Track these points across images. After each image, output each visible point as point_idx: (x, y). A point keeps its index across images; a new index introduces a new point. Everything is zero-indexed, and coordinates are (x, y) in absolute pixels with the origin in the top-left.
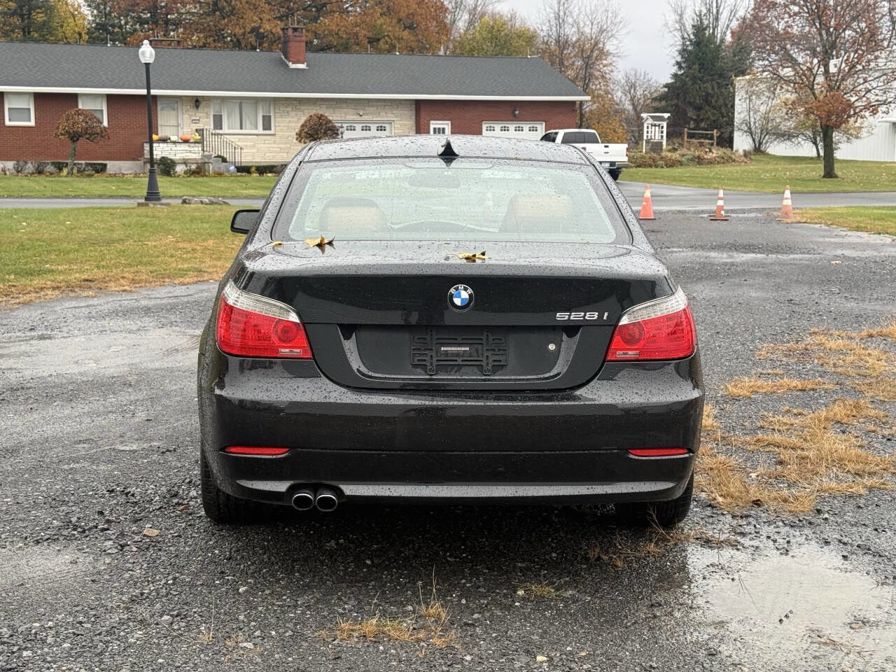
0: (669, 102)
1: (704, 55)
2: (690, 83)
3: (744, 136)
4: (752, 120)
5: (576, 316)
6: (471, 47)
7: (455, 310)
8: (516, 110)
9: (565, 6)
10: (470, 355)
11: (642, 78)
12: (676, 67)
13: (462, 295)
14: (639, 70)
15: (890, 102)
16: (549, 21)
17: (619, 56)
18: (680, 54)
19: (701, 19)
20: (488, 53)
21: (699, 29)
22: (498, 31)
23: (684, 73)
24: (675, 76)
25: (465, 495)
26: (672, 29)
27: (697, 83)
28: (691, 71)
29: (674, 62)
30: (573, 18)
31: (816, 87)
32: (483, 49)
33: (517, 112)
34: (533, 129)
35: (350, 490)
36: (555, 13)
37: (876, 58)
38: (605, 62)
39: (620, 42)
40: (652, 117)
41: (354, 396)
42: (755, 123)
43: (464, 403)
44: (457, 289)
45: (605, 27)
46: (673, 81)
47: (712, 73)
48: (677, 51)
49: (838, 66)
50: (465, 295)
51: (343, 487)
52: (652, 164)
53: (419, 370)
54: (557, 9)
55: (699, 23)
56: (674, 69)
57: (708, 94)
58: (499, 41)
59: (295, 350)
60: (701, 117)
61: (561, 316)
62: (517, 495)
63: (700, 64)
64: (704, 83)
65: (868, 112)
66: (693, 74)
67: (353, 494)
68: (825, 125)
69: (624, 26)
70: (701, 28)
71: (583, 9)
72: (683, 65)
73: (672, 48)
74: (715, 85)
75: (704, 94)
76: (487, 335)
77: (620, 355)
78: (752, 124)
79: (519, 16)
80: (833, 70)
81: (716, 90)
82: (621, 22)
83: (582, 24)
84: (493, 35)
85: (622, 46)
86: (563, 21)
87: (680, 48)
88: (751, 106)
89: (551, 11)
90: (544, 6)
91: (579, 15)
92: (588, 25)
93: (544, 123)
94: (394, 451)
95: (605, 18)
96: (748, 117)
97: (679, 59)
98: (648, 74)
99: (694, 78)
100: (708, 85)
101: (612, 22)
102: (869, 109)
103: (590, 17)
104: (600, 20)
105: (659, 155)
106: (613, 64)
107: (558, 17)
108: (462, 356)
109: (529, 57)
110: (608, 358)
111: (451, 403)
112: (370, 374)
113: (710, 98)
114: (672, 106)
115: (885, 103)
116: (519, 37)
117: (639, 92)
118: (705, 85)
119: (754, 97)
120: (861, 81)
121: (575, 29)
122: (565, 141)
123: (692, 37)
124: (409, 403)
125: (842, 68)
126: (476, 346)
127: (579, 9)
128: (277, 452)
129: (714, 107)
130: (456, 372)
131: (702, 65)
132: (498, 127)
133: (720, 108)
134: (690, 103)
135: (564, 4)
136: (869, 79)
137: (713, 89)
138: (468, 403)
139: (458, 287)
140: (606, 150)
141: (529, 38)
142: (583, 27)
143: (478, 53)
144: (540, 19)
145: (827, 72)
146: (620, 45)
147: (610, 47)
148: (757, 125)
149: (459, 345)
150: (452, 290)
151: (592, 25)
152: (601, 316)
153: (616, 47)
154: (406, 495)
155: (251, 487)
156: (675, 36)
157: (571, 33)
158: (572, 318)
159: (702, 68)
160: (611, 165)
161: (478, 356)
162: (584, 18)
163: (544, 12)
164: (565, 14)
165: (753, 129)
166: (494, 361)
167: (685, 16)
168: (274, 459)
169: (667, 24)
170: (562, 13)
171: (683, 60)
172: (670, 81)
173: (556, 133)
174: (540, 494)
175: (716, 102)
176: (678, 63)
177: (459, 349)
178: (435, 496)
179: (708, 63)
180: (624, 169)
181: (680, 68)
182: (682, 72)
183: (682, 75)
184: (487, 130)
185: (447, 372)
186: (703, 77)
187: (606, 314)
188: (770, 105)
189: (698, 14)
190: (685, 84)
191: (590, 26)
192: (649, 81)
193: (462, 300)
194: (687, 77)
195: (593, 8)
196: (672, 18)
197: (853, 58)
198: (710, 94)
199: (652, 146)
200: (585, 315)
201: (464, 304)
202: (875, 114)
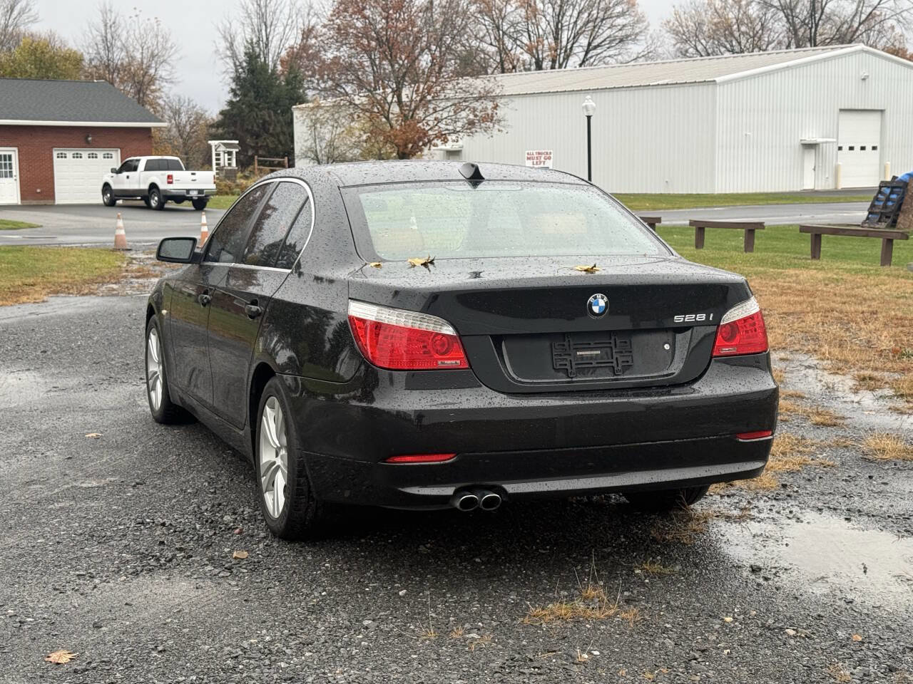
0: (226, 129)
1: (259, 83)
2: (247, 110)
3: (311, 163)
4: (318, 148)
5: (689, 318)
6: (13, 68)
7: (593, 317)
8: (88, 136)
9: (113, 29)
10: (602, 358)
11: (186, 104)
12: (231, 95)
13: (599, 303)
14: (182, 97)
15: (459, 132)
16: (96, 44)
17: (172, 82)
18: (234, 81)
19: (253, 47)
20: (33, 76)
21: (252, 57)
22: (43, 52)
23: (240, 100)
24: (231, 103)
25: (612, 485)
26: (223, 56)
27: (254, 111)
28: (247, 99)
29: (228, 89)
30: (121, 41)
31: (391, 116)
32: (27, 72)
33: (90, 139)
34: (108, 156)
35: (512, 488)
36: (102, 36)
37: (443, 89)
38: (153, 87)
39: (173, 68)
40: (224, 144)
41: (515, 401)
42: (321, 151)
43: (611, 401)
44: (595, 298)
45: (156, 52)
46: (228, 108)
47: (268, 100)
48: (231, 78)
49: (410, 96)
50: (602, 303)
51: (505, 486)
52: (228, 191)
53: (561, 374)
54: (103, 32)
55: (251, 51)
56: (229, 97)
57: (265, 121)
58: (44, 64)
59: (446, 362)
60: (259, 145)
61: (678, 319)
62: (653, 481)
63: (255, 92)
64: (261, 111)
65: (440, 140)
66: (249, 101)
67: (516, 492)
68: (402, 153)
69: (176, 51)
70: (254, 56)
71: (131, 33)
72: (238, 92)
73: (224, 75)
74: (272, 112)
75: (261, 121)
76: (615, 339)
77: (725, 350)
78: (318, 152)
79: (59, 37)
80: (404, 99)
81: (273, 118)
82: (172, 48)
83: (131, 49)
84: (36, 57)
85: (176, 72)
86: (111, 44)
87: (232, 75)
88: (317, 134)
89: (98, 33)
90: (89, 27)
91: (128, 39)
92: (138, 50)
93: (119, 151)
94: (552, 449)
95: (156, 43)
96: (314, 145)
97: (234, 86)
98: (192, 101)
99: (250, 106)
100: (265, 112)
101: (163, 47)
102: (440, 138)
103: (140, 41)
104: (150, 44)
105: (234, 182)
106: (162, 90)
107: (105, 40)
108: (596, 359)
109: (95, 81)
110: (714, 354)
111: (601, 401)
112: (519, 379)
113: (267, 125)
114: (229, 133)
115: (455, 132)
116: (66, 59)
117: (184, 119)
118: (262, 113)
119: (318, 126)
120: (431, 111)
121: (124, 54)
122: (148, 168)
123: (245, 64)
124: (564, 404)
125: (413, 98)
126: (605, 349)
127: (128, 32)
128: (443, 458)
129: (272, 135)
130: (592, 373)
131: (257, 93)
132: (69, 154)
133: (279, 137)
134: (247, 130)
135: (111, 27)
136: (438, 109)
137: (270, 117)
138: (615, 401)
139: (596, 296)
140: (193, 177)
141: (77, 61)
142: (133, 51)
143: (21, 75)
144: (86, 42)
145: (400, 102)
146: (174, 71)
147: (163, 72)
148: (323, 152)
149: (592, 349)
150: (591, 299)
151: (143, 50)
152: (708, 317)
153: (168, 73)
154: (562, 489)
155: (417, 493)
156: (228, 63)
157: (119, 56)
158: (686, 320)
159: (258, 96)
160: (199, 193)
161: (608, 359)
162: (133, 42)
163: (90, 34)
164: (113, 37)
165: (320, 156)
166: (623, 362)
167: (236, 44)
168: (443, 464)
169: (218, 50)
170: (109, 37)
171: (239, 87)
172: (227, 108)
173: (138, 160)
174: (671, 479)
175: (274, 130)
176: (233, 90)
177: (592, 352)
178: (587, 487)
179: (263, 91)
180: (212, 197)
181: (235, 95)
182: (238, 99)
183: (237, 102)
184: (58, 157)
185: (584, 374)
186: (259, 104)
187: (712, 315)
188: (334, 133)
189: (250, 41)
190: (241, 111)
191: (141, 51)
192: (194, 107)
193: (600, 307)
194: (243, 104)
195: (142, 32)
196: (223, 45)
197: (423, 88)
198: (268, 121)
199: (226, 173)
200: (696, 317)
201: (602, 311)
202: (446, 142)
